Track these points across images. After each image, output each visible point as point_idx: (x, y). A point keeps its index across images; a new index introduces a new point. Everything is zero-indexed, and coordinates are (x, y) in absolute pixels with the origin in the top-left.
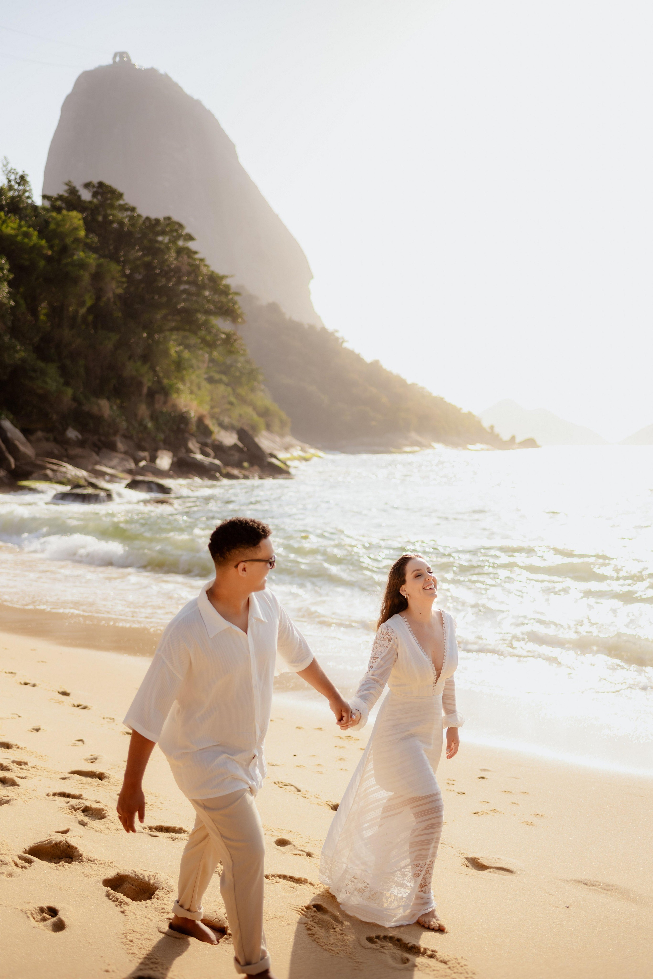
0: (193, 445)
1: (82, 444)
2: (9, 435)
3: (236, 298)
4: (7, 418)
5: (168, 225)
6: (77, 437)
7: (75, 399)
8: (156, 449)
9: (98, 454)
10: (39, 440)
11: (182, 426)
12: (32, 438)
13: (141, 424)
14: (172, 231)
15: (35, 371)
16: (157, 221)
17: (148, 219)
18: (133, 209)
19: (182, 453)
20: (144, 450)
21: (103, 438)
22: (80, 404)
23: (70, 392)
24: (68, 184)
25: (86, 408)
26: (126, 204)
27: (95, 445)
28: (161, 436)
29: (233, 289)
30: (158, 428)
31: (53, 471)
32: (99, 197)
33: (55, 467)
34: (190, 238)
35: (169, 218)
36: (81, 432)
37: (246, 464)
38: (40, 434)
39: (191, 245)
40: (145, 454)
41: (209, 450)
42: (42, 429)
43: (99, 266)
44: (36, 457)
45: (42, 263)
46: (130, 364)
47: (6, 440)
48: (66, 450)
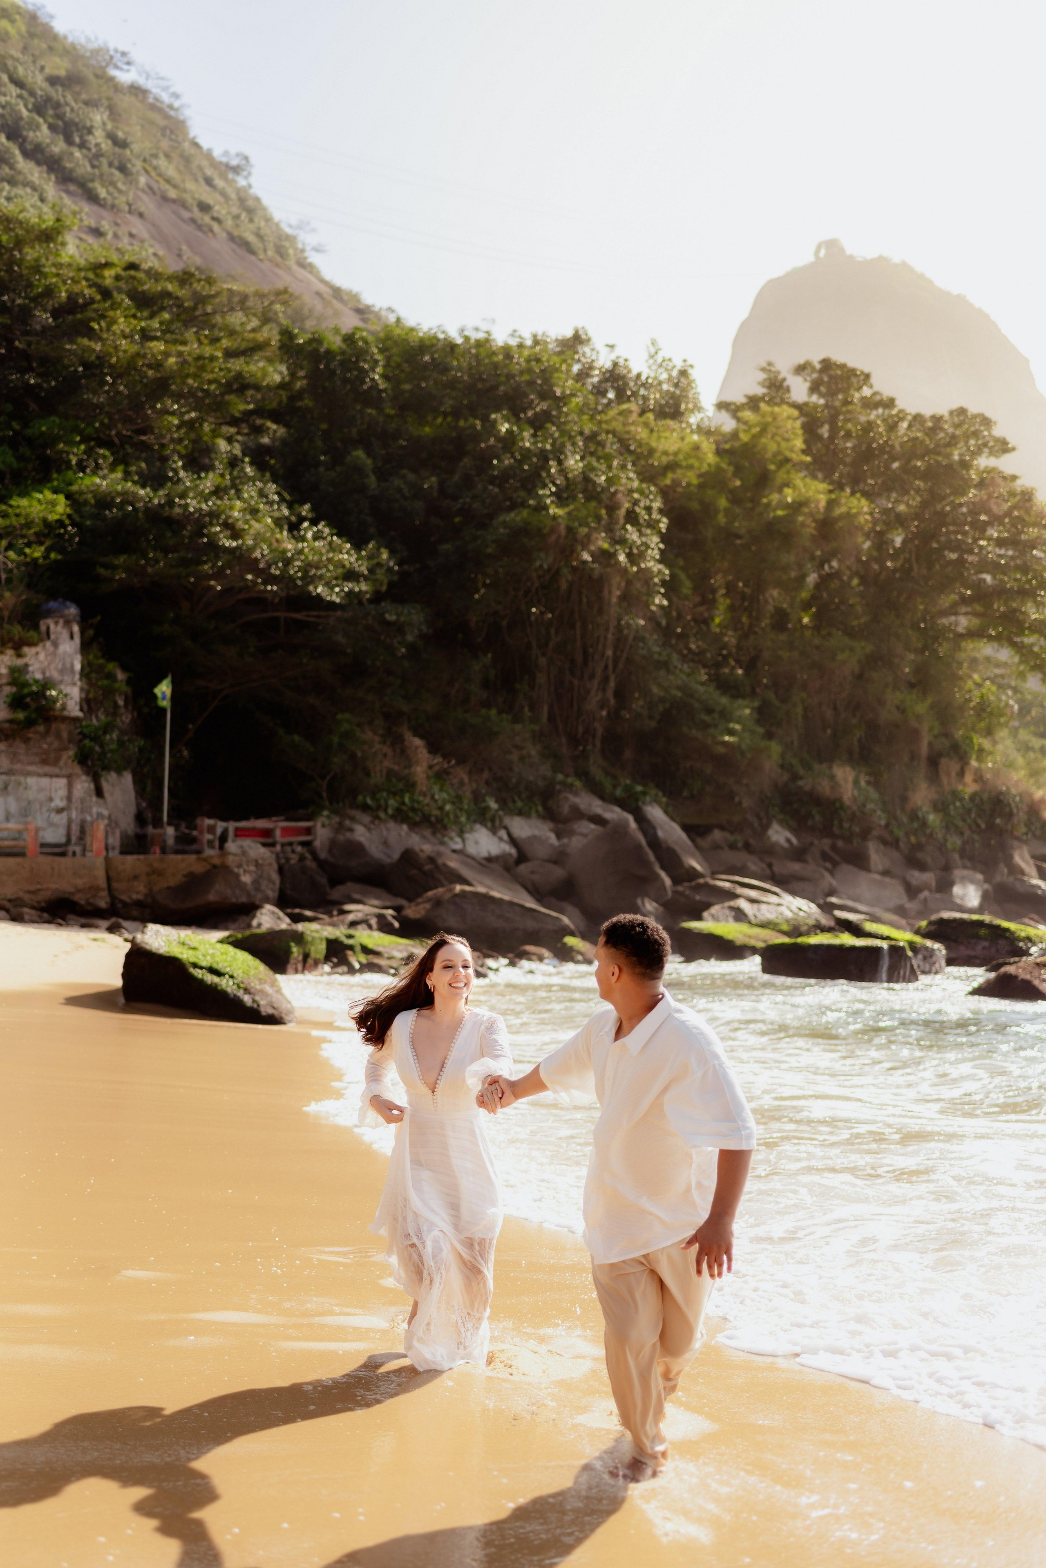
0: (1021, 859)
1: (798, 854)
2: (660, 833)
4: (656, 801)
5: (957, 425)
6: (788, 840)
7: (785, 767)
8: (947, 868)
9: (832, 873)
10: (717, 847)
11: (1000, 821)
12: (704, 843)
13: (914, 816)
14: (967, 436)
15: (710, 711)
16: (937, 420)
17: (918, 419)
18: (889, 403)
19: (1002, 874)
20: (922, 867)
21: (840, 843)
22: (795, 777)
23: (775, 748)
24: (767, 369)
25: (805, 784)
26: (876, 394)
27: (825, 857)
28: (956, 841)
30: (949, 825)
31: (753, 901)
32: (822, 389)
33: (753, 894)
34: (1003, 447)
35: (961, 411)
36: (794, 831)
38: (717, 835)
40: (928, 877)
42: (722, 828)
43: (831, 504)
44: (714, 874)
45: (723, 503)
46: (894, 697)
47: (655, 843)
48: (770, 866)
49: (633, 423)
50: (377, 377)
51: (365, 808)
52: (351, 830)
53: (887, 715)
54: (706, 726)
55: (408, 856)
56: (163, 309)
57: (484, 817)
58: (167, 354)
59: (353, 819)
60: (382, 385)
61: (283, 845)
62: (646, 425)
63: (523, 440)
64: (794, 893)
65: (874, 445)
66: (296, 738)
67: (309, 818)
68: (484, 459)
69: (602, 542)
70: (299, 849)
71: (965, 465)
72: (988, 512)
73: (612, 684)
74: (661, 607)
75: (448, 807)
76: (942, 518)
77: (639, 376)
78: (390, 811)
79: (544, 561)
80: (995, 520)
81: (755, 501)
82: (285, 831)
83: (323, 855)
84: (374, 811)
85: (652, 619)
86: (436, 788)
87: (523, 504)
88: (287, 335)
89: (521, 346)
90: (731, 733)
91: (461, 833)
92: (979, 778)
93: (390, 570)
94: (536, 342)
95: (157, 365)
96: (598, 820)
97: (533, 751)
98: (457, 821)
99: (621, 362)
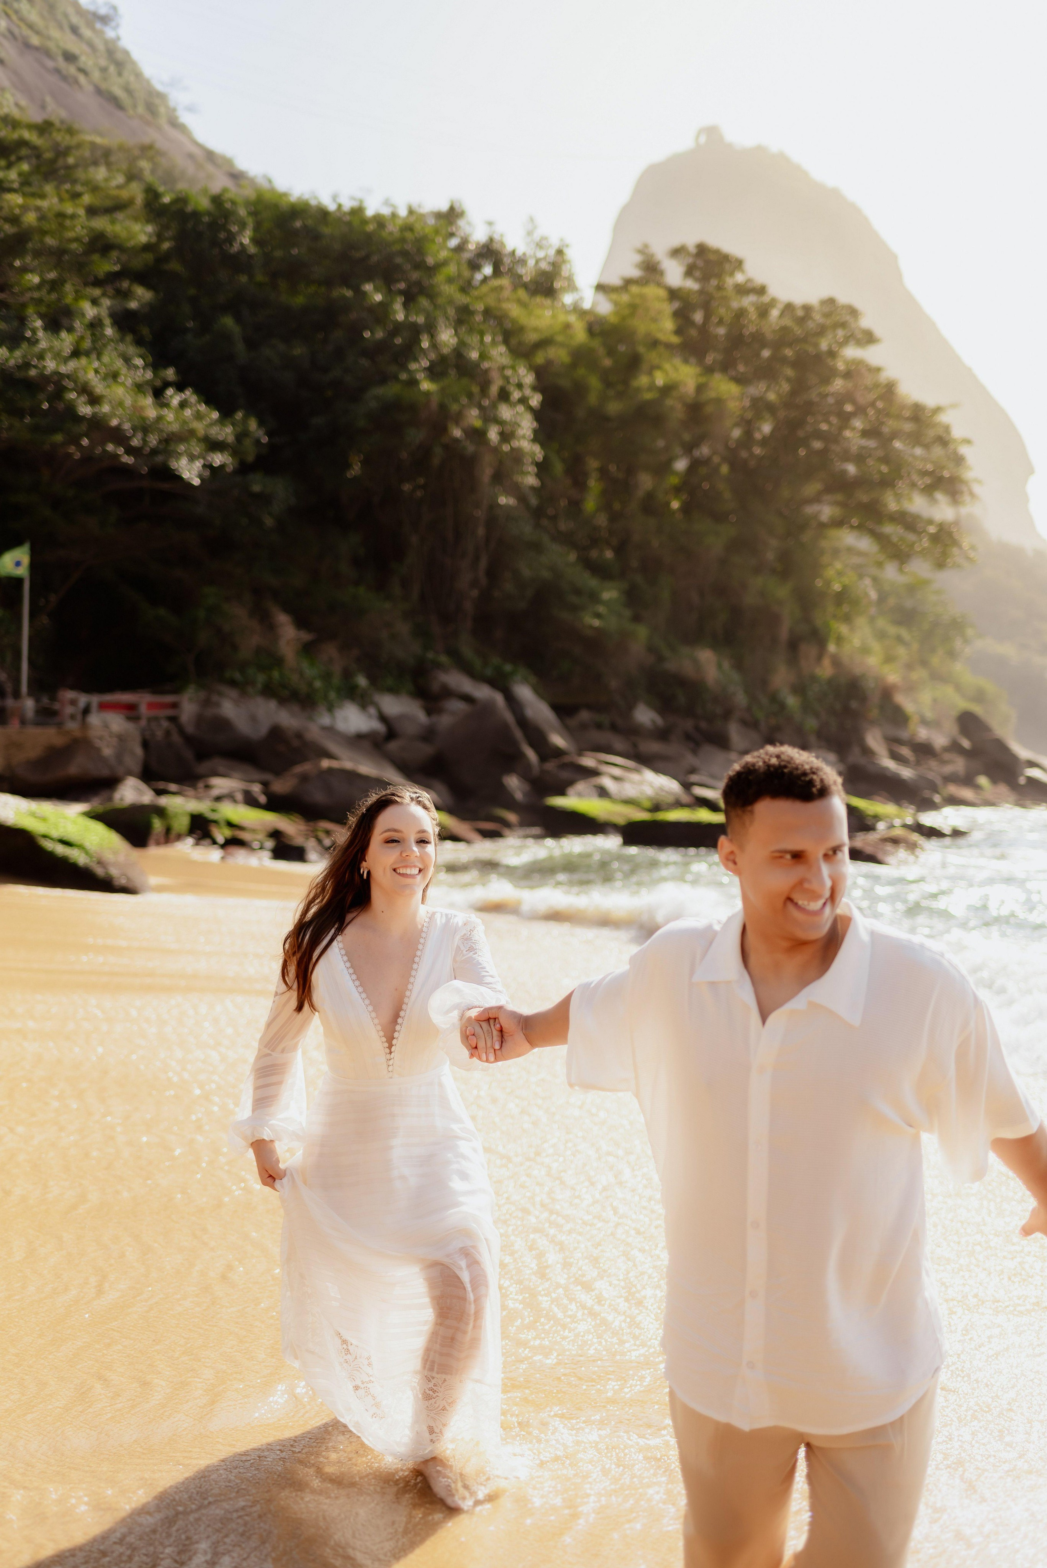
0: (874, 740)
1: (663, 735)
2: (528, 713)
3: (963, 450)
4: (525, 680)
5: (827, 315)
6: (653, 721)
7: (651, 649)
9: (695, 752)
10: (584, 727)
11: (854, 704)
12: (573, 722)
13: (774, 698)
14: (835, 327)
15: (578, 592)
16: (807, 308)
17: (789, 308)
18: (761, 290)
19: (855, 756)
21: (703, 725)
22: (661, 659)
23: (642, 632)
24: (643, 251)
25: (671, 666)
26: (749, 280)
27: (688, 737)
28: (811, 723)
29: (957, 433)
30: (806, 707)
32: (697, 274)
33: (616, 772)
34: (869, 338)
35: (831, 301)
36: (661, 712)
37: (983, 781)
38: (585, 715)
39: (871, 355)
41: (905, 751)
42: (589, 707)
43: (700, 388)
44: (580, 752)
45: (594, 382)
46: (757, 582)
47: (523, 723)
48: (635, 746)
49: (508, 299)
50: (246, 241)
51: (233, 683)
52: (218, 705)
53: (750, 599)
54: (575, 609)
55: (276, 733)
56: (20, 159)
57: (352, 693)
58: (24, 208)
59: (220, 694)
60: (252, 250)
61: (149, 720)
62: (520, 302)
63: (395, 312)
64: (657, 770)
65: (746, 332)
66: (162, 612)
67: (177, 691)
68: (355, 330)
69: (473, 417)
70: (165, 724)
71: (832, 354)
72: (854, 402)
73: (483, 563)
74: (532, 488)
75: (318, 684)
76: (809, 408)
77: (513, 252)
78: (259, 686)
79: (416, 436)
80: (860, 410)
81: (626, 382)
82: (151, 706)
83: (190, 729)
84: (241, 687)
85: (522, 499)
86: (305, 665)
87: (396, 378)
88: (152, 195)
89: (394, 215)
90: (598, 616)
91: (330, 709)
92: (836, 662)
93: (258, 442)
94: (411, 212)
95: (14, 220)
96: (468, 699)
97: (403, 628)
98: (326, 697)
99: (496, 237)
